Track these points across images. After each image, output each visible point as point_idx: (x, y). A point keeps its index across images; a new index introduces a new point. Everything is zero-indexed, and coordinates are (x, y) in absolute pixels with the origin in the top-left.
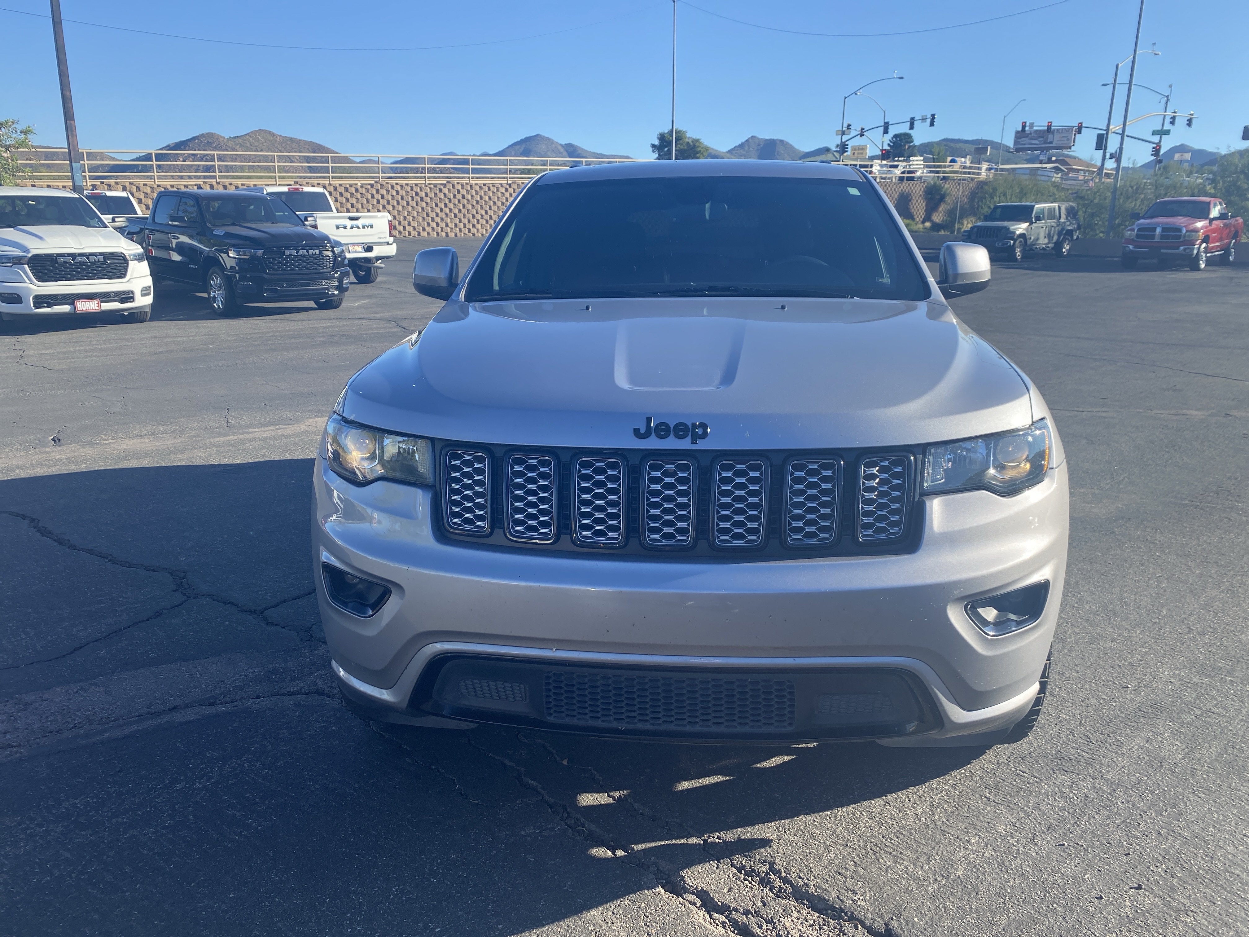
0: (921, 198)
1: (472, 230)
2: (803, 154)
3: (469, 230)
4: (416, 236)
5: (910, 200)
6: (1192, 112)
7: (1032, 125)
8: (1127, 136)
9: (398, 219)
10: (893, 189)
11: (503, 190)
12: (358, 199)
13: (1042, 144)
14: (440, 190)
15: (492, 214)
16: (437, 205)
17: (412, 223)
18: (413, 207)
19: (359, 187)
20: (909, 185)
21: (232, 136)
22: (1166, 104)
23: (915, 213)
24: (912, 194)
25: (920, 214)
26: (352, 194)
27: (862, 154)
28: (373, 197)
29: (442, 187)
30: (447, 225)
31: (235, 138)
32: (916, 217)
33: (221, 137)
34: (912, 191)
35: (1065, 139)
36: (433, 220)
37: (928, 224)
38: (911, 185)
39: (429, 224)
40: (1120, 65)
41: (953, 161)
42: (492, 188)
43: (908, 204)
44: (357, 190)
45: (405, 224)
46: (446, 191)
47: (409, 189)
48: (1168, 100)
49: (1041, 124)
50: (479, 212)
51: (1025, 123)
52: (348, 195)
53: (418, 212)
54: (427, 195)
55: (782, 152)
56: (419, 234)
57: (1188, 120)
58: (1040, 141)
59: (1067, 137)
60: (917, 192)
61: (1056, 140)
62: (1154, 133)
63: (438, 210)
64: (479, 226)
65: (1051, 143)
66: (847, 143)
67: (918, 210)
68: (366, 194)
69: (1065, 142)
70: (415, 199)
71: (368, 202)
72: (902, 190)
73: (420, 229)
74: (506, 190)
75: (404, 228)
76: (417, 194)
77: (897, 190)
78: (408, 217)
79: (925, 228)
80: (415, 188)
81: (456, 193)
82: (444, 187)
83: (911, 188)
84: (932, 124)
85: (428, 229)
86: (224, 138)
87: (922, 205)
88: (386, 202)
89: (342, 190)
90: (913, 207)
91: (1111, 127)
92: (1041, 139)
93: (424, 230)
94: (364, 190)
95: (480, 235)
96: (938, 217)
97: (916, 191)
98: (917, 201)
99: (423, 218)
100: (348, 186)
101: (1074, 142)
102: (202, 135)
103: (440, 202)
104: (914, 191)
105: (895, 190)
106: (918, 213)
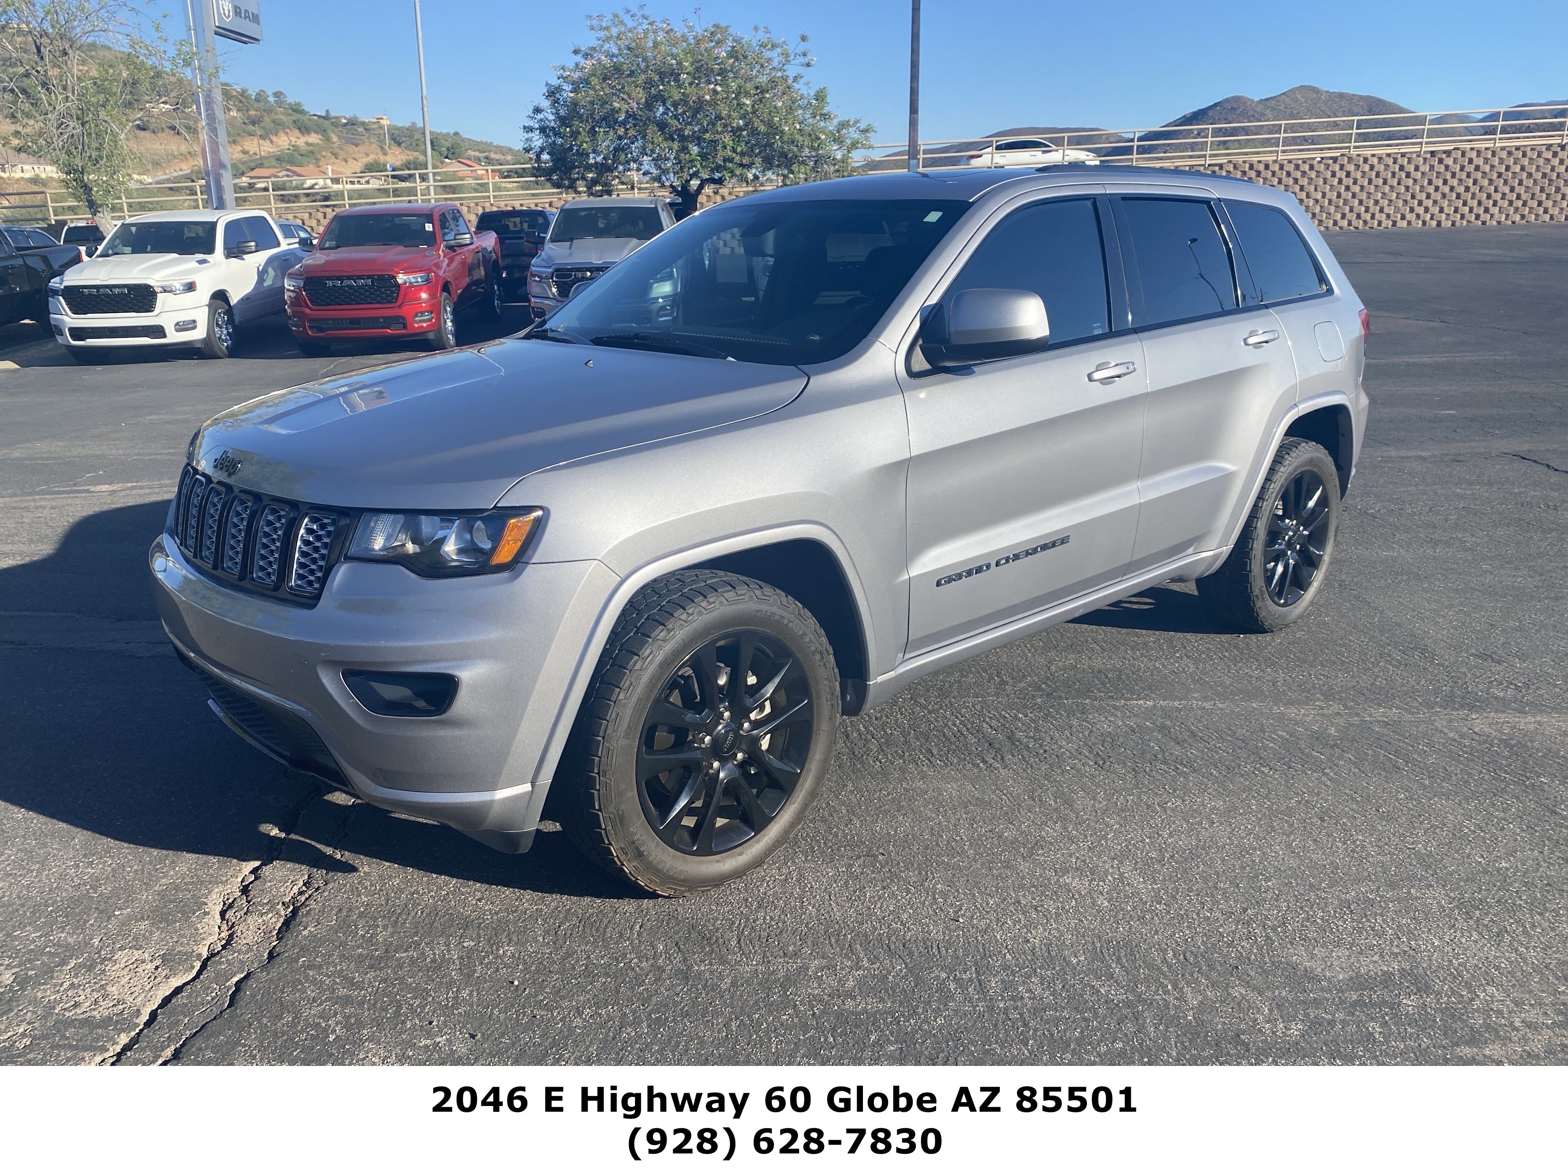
1: (1482, 216)
3: (1478, 217)
4: (1390, 226)
9: (1365, 204)
11: (1549, 155)
12: (1311, 179)
14: (1441, 161)
15: (1522, 192)
16: (1430, 182)
17: (1386, 210)
18: (1392, 187)
19: (1315, 162)
21: (1263, 98)
26: (1304, 173)
28: (1334, 175)
29: (1444, 156)
30: (1441, 210)
31: (1267, 100)
33: (1249, 100)
36: (1420, 203)
39: (1412, 210)
42: (1529, 153)
44: (1312, 167)
45: (1375, 210)
46: (1449, 161)
47: (1390, 161)
50: (1499, 189)
52: (1298, 175)
53: (1398, 194)
54: (1417, 169)
56: (1394, 223)
63: (1431, 189)
64: (1495, 211)
68: (1325, 172)
70: (1397, 176)
71: (1325, 183)
73: (1396, 217)
74: (1555, 155)
75: (1373, 217)
76: (1402, 168)
78: (1381, 201)
80: (1400, 161)
81: (1466, 164)
82: (1448, 156)
85: (1409, 216)
86: (1253, 101)
88: (1352, 181)
89: (1291, 168)
93: (1403, 217)
94: (1322, 166)
95: (1495, 223)
99: (1406, 201)
100: (1300, 162)
102: (1227, 100)
103: (1437, 177)
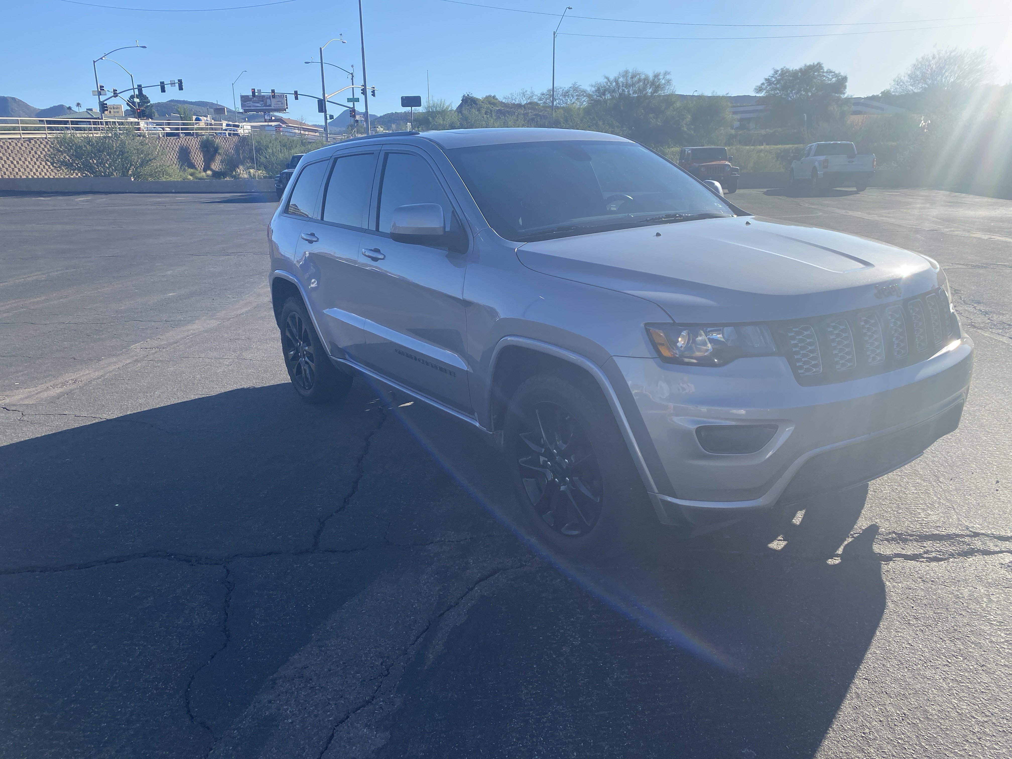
0: (197, 150)
2: (39, 111)
5: (189, 153)
6: (374, 86)
7: (259, 91)
8: (327, 101)
10: (173, 143)
13: (263, 107)
20: (186, 140)
22: (352, 79)
23: (196, 164)
24: (190, 147)
25: (200, 163)
27: (118, 112)
32: (197, 167)
34: (189, 146)
35: (280, 103)
37: (209, 172)
38: (187, 140)
40: (322, 49)
41: (197, 119)
43: (189, 156)
48: (353, 76)
49: (266, 91)
51: (254, 89)
55: (16, 109)
57: (372, 92)
58: (261, 104)
59: (280, 101)
60: (194, 146)
61: (274, 103)
62: (349, 100)
65: (270, 106)
66: (105, 102)
67: (198, 161)
69: (280, 105)
72: (181, 144)
77: (176, 144)
79: (208, 176)
83: (188, 143)
84: (181, 88)
87: (200, 156)
90: (193, 158)
91: (326, 95)
92: (262, 103)
96: (216, 166)
97: (192, 145)
98: (195, 153)
101: (287, 106)
104: (191, 145)
105: (175, 144)
106: (198, 163)
